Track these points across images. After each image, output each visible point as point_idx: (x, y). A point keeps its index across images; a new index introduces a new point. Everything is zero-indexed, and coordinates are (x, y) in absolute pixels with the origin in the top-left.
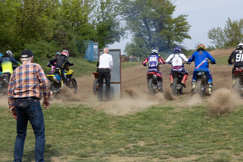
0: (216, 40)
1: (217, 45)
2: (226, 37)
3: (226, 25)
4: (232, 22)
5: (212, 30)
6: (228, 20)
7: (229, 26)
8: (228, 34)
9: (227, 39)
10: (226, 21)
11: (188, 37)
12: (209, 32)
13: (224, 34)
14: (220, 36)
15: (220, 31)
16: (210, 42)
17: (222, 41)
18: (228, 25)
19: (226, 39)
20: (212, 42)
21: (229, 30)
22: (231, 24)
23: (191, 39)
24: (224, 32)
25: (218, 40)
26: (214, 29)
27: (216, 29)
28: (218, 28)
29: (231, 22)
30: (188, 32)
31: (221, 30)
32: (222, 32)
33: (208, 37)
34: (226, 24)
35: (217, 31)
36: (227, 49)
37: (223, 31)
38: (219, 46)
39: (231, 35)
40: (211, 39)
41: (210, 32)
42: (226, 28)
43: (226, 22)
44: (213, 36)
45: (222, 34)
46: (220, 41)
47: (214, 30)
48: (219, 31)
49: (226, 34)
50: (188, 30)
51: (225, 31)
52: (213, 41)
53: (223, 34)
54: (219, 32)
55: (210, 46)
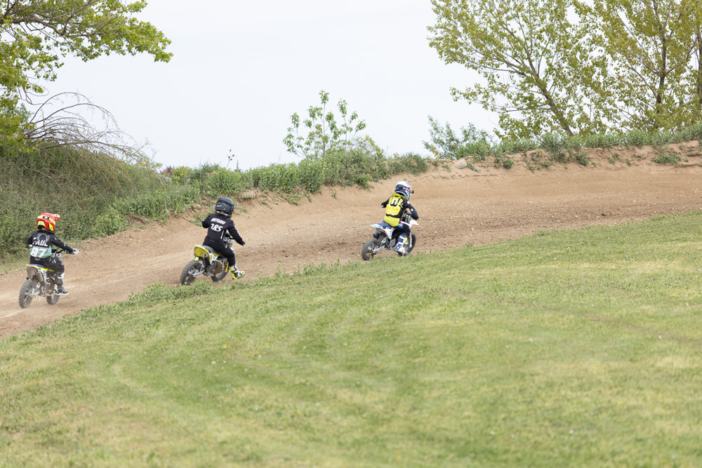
0: (504, 76)
1: (517, 116)
16: (454, 92)
17: (561, 80)
19: (601, 63)
20: (469, 96)
25: (524, 70)
33: (435, 43)
38: (535, 128)
52: (484, 84)
55: (450, 133)
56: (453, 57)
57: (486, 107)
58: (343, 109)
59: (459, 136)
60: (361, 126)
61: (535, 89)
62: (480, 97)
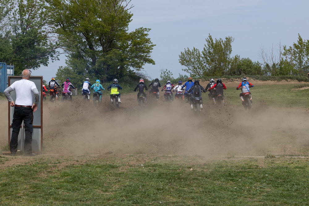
0: (191, 67)
1: (193, 73)
2: (206, 63)
3: (205, 46)
4: (214, 42)
5: (185, 52)
6: (209, 39)
7: (210, 47)
8: (208, 58)
9: (207, 66)
10: (206, 39)
11: (151, 61)
12: (181, 55)
13: (202, 58)
14: (197, 60)
15: (197, 54)
16: (182, 70)
17: (199, 68)
18: (208, 45)
19: (205, 66)
20: (185, 70)
21: (209, 52)
22: (213, 44)
23: (154, 64)
24: (203, 56)
25: (193, 67)
26: (189, 51)
27: (192, 51)
28: (194, 49)
29: (212, 41)
30: (150, 53)
31: (198, 52)
32: (199, 56)
33: (180, 62)
34: (206, 43)
35: (193, 54)
36: (206, 80)
37: (201, 53)
38: (195, 75)
39: (212, 61)
40: (184, 66)
42: (206, 49)
43: (207, 41)
44: (187, 62)
45: (199, 59)
47: (188, 53)
49: (206, 58)
50: (150, 50)
51: (204, 54)
52: (187, 69)
54: (195, 55)
55: (182, 76)
56: (183, 64)
57: (187, 72)
59: (183, 76)
60: (172, 75)
61: (195, 69)
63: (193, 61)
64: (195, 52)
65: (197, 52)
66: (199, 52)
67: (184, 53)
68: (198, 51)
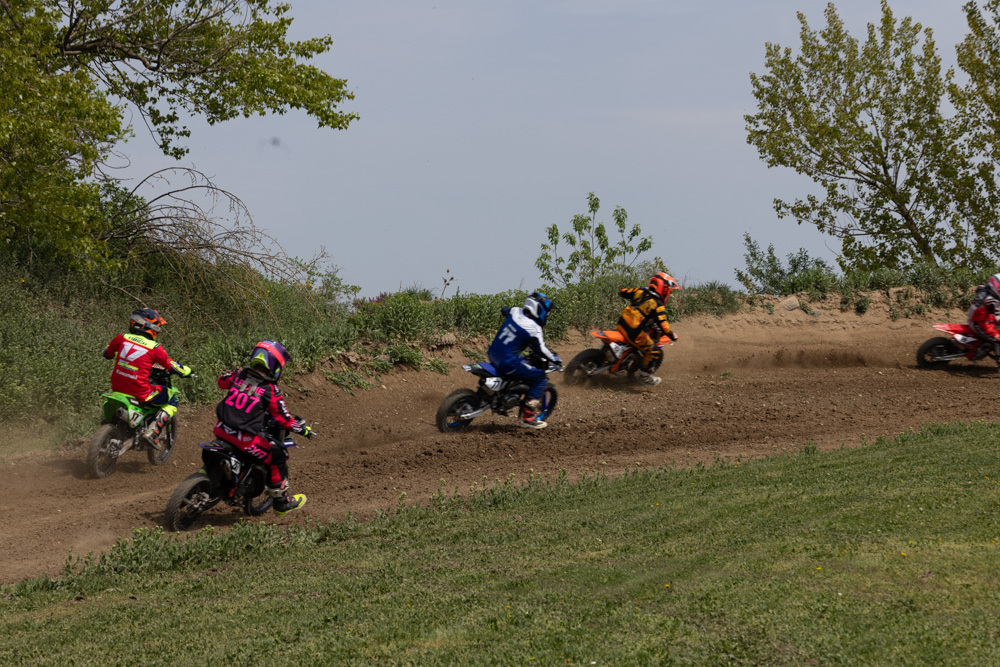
0: (849, 187)
1: (868, 242)
12: (768, 72)
13: (958, 98)
14: (911, 125)
15: (907, 63)
16: (779, 205)
17: (929, 196)
20: (800, 211)
25: (876, 180)
26: (835, 34)
27: (862, 42)
28: (888, 20)
31: (917, 51)
32: (932, 84)
33: (756, 138)
35: (878, 70)
41: (783, 67)
45: (932, 110)
46: (901, 199)
47: (831, 53)
48: (898, 62)
51: (975, 68)
53: (947, 109)
54: (890, 74)
56: (779, 159)
58: (620, 220)
61: (891, 205)
62: (815, 214)
63: (870, 130)
64: (897, 53)
65: (907, 46)
66: (929, 48)
67: (793, 60)
68: (921, 37)
